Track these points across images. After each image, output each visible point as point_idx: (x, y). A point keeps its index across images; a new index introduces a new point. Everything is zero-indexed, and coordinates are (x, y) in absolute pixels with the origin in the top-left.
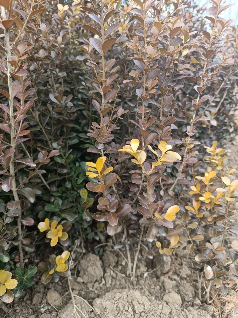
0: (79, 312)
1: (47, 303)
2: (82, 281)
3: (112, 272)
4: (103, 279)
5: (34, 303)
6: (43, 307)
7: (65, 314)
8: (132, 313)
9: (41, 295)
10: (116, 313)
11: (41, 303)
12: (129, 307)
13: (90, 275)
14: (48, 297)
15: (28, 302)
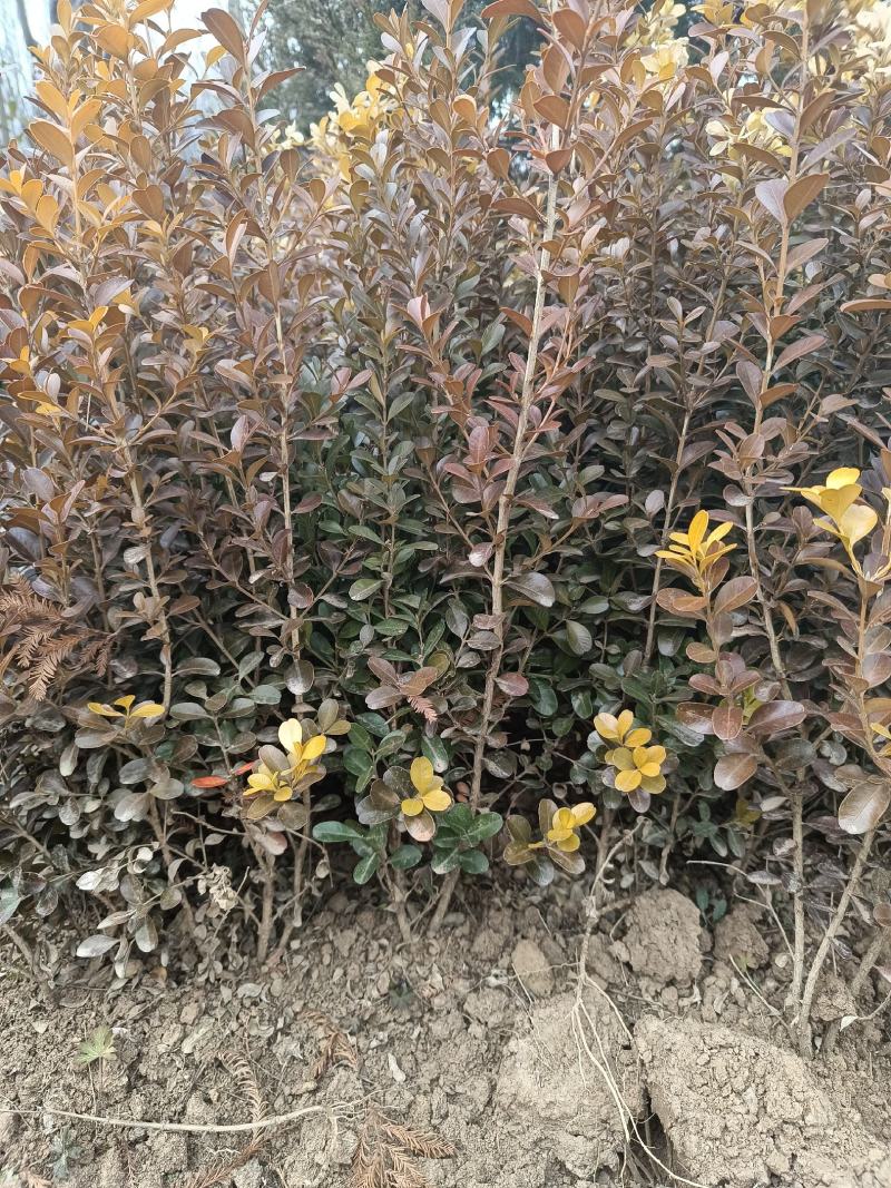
0: (587, 1028)
1: (510, 970)
2: (624, 957)
3: (735, 983)
4: (696, 990)
5: (476, 948)
6: (496, 976)
7: (548, 1010)
8: (754, 1109)
9: (499, 940)
10: (699, 1081)
11: (493, 961)
12: (747, 1087)
13: (655, 953)
14: (518, 955)
15: (463, 943)
